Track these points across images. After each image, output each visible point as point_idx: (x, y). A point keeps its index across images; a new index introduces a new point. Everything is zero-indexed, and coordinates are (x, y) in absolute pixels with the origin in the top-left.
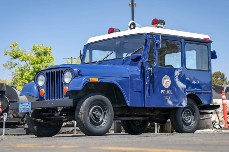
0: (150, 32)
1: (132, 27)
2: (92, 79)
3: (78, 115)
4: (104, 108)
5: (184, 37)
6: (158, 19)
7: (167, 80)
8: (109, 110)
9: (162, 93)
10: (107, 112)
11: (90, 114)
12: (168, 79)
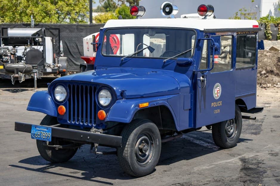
0: (204, 29)
1: (167, 10)
2: (142, 105)
3: (123, 153)
4: (151, 137)
5: (237, 29)
6: (206, 4)
7: (218, 89)
8: (157, 139)
9: (213, 106)
10: (154, 143)
11: (136, 149)
12: (219, 87)
